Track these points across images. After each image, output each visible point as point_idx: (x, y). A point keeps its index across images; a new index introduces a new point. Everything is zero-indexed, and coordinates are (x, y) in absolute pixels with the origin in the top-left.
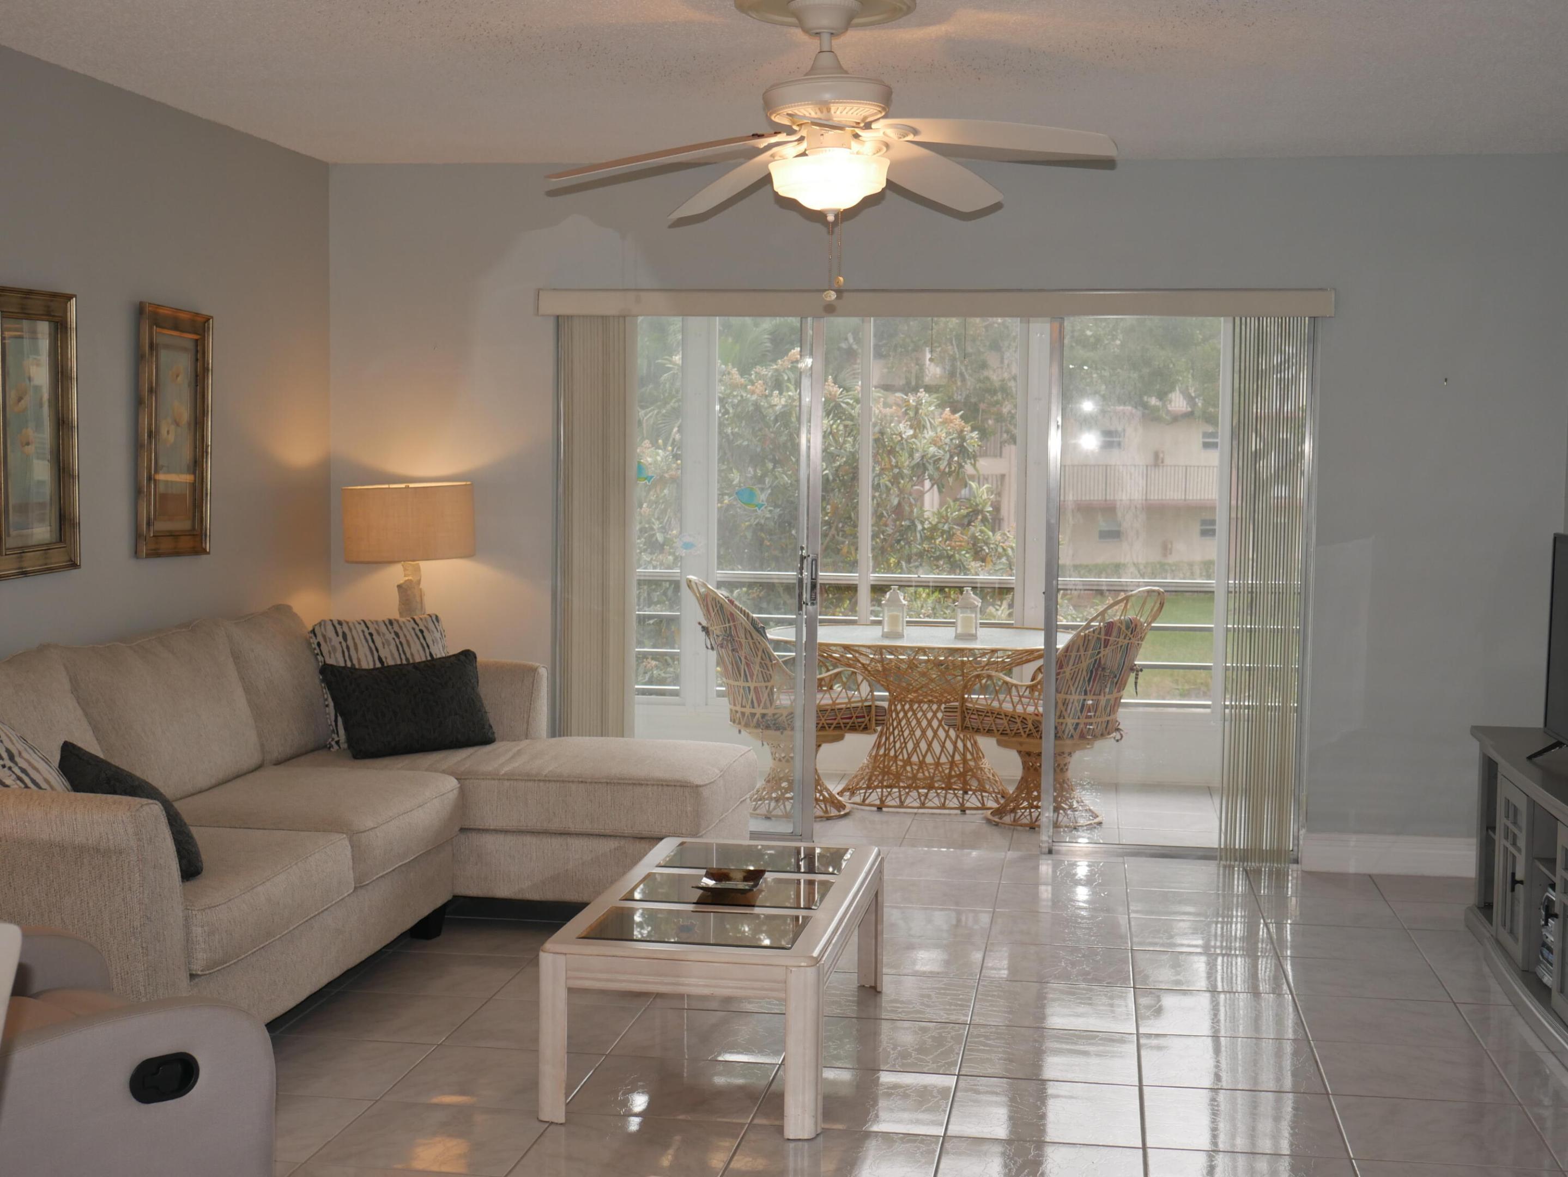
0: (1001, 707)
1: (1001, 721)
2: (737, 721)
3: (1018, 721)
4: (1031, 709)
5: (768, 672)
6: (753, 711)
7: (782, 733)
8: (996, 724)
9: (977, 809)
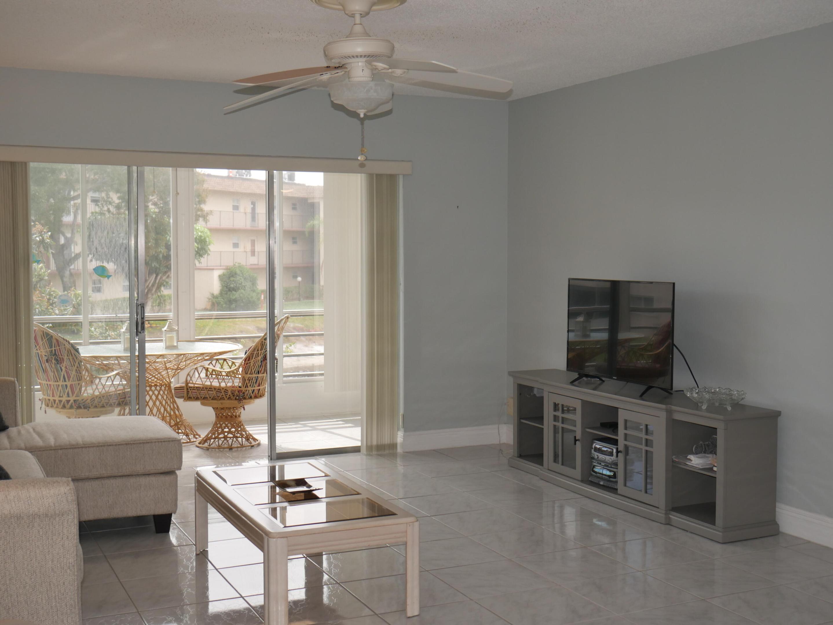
0: (211, 385)
1: (212, 392)
2: (50, 405)
3: (223, 391)
4: (229, 384)
5: (80, 375)
6: (68, 399)
7: (88, 410)
8: (208, 394)
9: (187, 442)
